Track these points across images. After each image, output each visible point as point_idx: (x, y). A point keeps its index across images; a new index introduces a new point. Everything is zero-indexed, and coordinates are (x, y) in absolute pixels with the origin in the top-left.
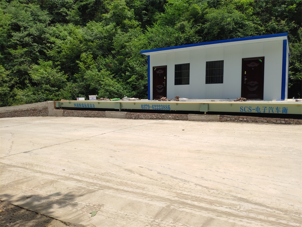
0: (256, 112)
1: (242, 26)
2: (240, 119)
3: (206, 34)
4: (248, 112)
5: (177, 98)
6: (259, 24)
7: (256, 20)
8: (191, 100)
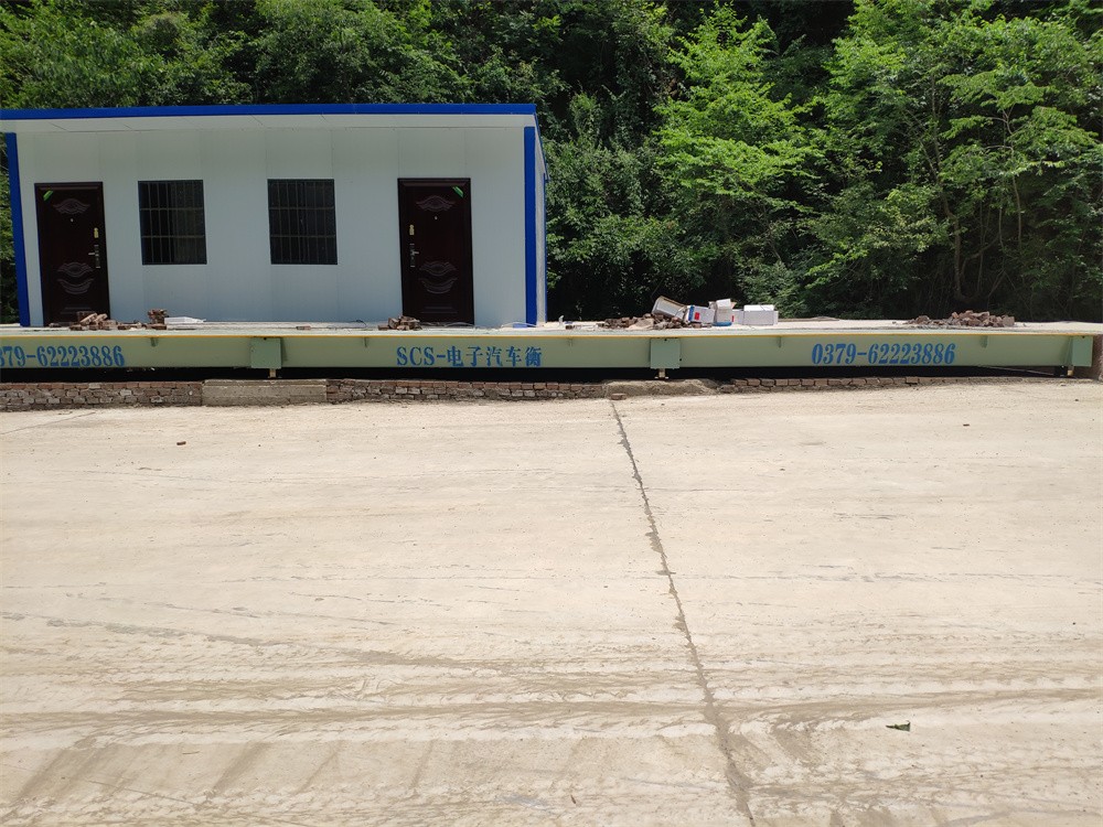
0: (450, 365)
1: (399, 64)
2: (397, 391)
3: (265, 75)
4: (422, 365)
5: (158, 319)
6: (453, 65)
7: (441, 47)
8: (217, 325)
